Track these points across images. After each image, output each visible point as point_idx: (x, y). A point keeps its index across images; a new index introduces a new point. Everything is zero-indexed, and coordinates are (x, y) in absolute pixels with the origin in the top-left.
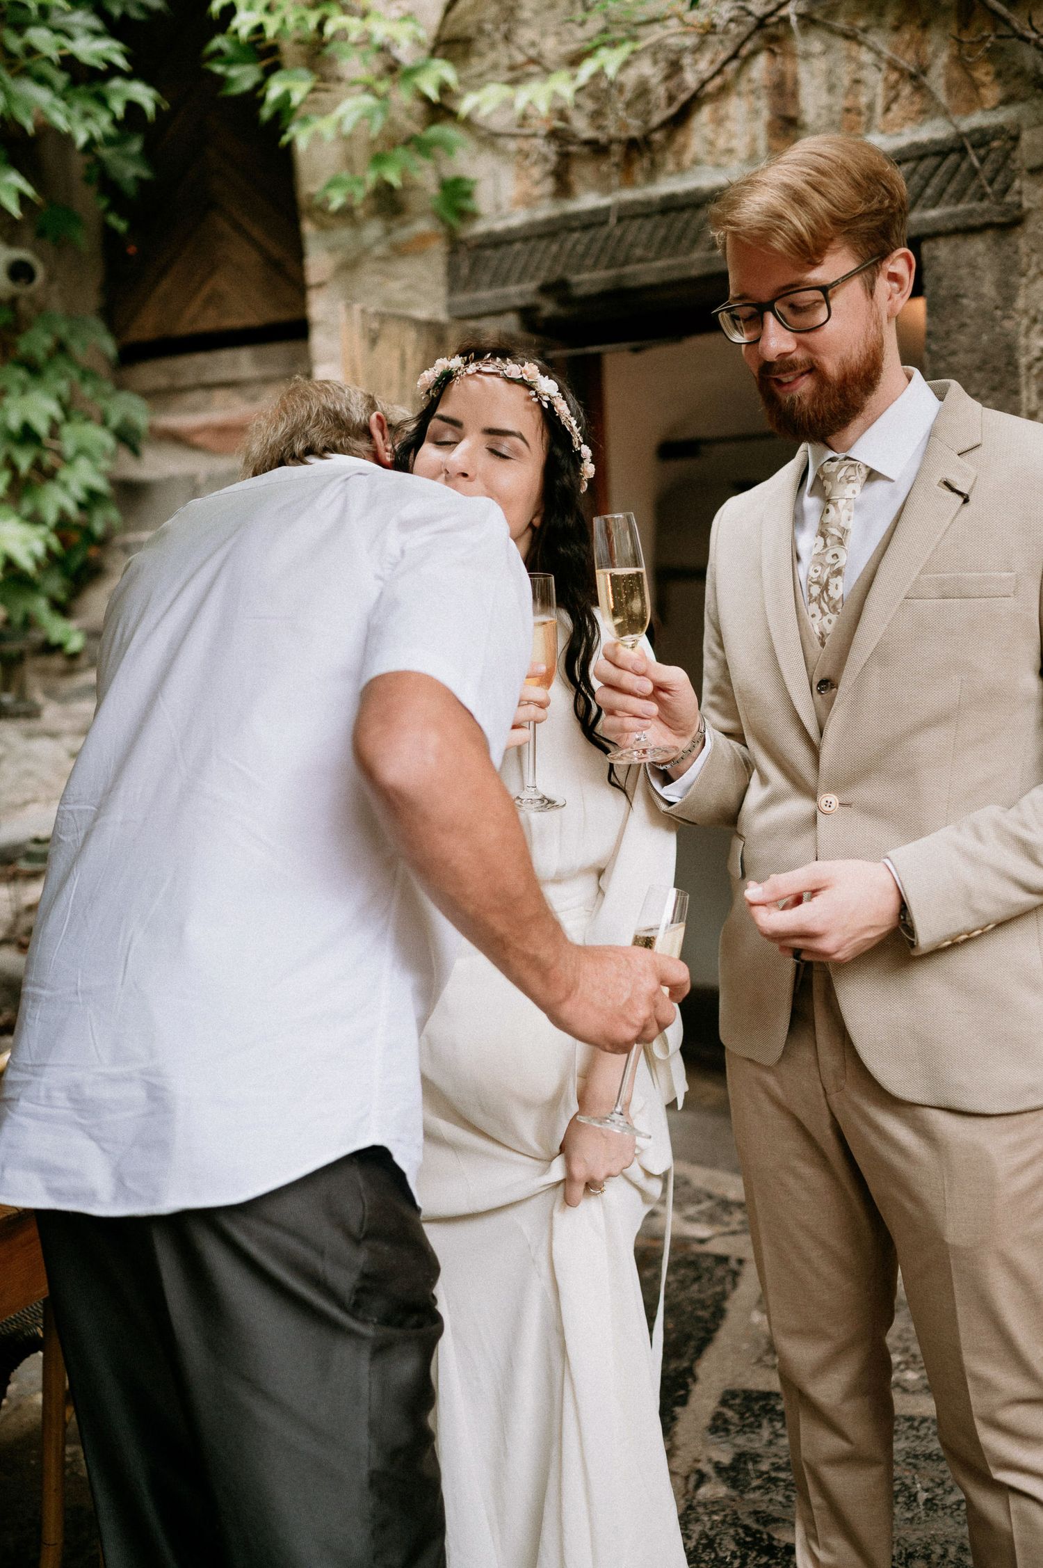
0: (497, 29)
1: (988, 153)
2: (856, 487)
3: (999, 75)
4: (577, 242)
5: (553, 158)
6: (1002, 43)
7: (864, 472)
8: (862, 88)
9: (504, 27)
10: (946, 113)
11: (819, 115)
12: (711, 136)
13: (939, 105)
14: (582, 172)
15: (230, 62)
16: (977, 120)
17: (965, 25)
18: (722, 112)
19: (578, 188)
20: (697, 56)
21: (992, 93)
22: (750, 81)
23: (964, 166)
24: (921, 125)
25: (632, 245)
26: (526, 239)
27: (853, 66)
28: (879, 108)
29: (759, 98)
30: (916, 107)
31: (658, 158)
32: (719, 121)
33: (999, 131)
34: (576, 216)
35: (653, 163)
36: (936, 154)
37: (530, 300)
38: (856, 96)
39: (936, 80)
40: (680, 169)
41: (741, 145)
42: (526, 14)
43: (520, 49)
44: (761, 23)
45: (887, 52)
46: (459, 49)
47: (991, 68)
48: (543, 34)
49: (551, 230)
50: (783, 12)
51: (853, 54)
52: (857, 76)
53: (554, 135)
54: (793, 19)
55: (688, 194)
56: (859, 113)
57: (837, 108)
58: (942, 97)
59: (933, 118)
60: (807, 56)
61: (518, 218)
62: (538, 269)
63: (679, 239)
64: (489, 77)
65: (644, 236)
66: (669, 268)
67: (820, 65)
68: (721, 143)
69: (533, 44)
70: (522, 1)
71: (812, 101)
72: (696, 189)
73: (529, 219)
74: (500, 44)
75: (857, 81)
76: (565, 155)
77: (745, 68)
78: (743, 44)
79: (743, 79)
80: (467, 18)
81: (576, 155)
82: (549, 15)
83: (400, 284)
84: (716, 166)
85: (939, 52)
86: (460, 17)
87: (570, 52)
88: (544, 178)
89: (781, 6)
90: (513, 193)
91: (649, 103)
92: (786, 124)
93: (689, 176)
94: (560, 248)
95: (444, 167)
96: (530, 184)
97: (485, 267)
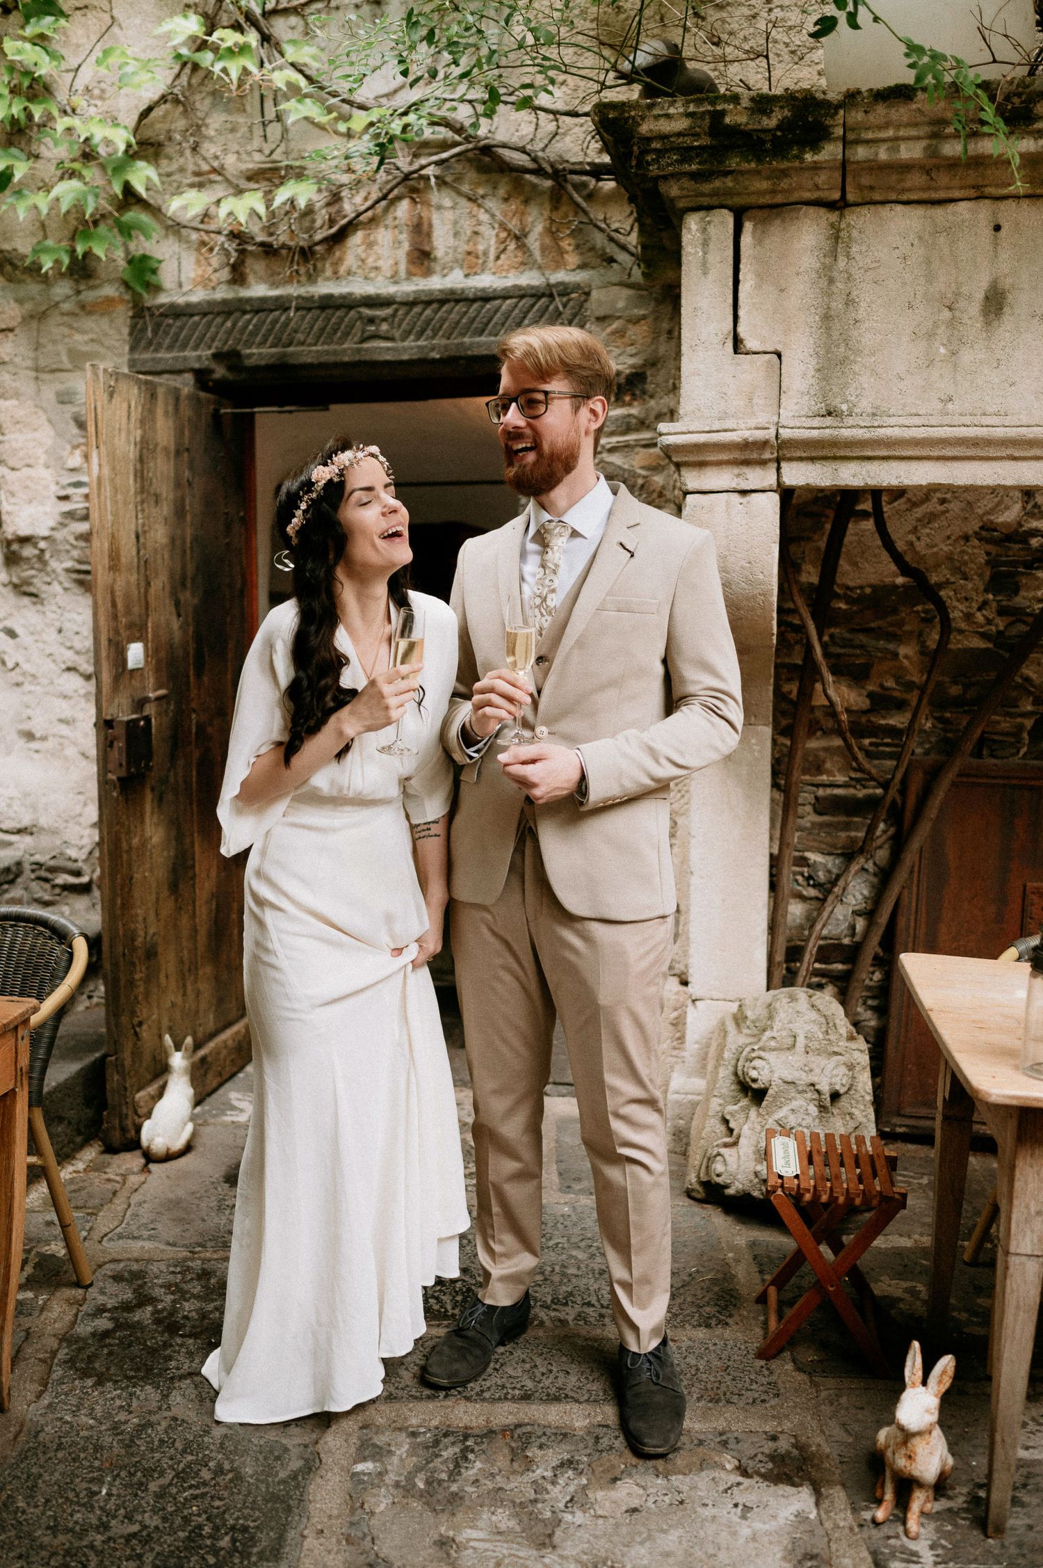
0: (185, 139)
1: (569, 300)
3: (577, 247)
4: (249, 321)
5: (234, 254)
6: (581, 227)
7: (570, 530)
8: (480, 239)
9: (192, 140)
10: (540, 268)
11: (447, 254)
12: (363, 256)
13: (535, 261)
14: (255, 267)
16: (560, 276)
17: (555, 208)
18: (372, 238)
19: (251, 278)
20: (354, 191)
21: (572, 259)
22: (395, 218)
23: (551, 307)
24: (522, 273)
25: (296, 331)
26: (205, 314)
27: (474, 221)
28: (492, 256)
29: (401, 233)
30: (519, 259)
31: (319, 265)
32: (370, 245)
33: (577, 287)
34: (249, 300)
35: (315, 269)
36: (532, 296)
37: (205, 363)
38: (476, 244)
39: (534, 241)
40: (336, 276)
41: (386, 265)
42: (211, 132)
43: (204, 159)
44: (407, 177)
45: (499, 216)
46: (151, 150)
47: (572, 242)
48: (225, 151)
49: (228, 309)
50: (423, 172)
51: (475, 212)
52: (476, 229)
53: (235, 235)
54: (433, 180)
55: (343, 297)
56: (477, 257)
57: (460, 250)
58: (537, 254)
59: (531, 269)
60: (439, 207)
61: (198, 296)
62: (213, 340)
63: (335, 331)
64: (177, 178)
65: (305, 325)
66: (327, 352)
67: (449, 215)
68: (370, 262)
69: (217, 157)
70: (208, 121)
71: (442, 242)
72: (350, 294)
73: (207, 298)
74: (188, 152)
75: (476, 233)
76: (242, 252)
77: (392, 209)
78: (391, 190)
79: (390, 216)
80: (158, 126)
81: (251, 252)
82: (230, 136)
83: (86, 338)
84: (366, 278)
85: (536, 223)
86: (152, 124)
87: (248, 170)
88: (222, 267)
89: (423, 167)
90: (192, 275)
91: (314, 221)
92: (422, 257)
93: (344, 283)
94: (234, 325)
95: (132, 246)
96: (210, 270)
97: (166, 333)
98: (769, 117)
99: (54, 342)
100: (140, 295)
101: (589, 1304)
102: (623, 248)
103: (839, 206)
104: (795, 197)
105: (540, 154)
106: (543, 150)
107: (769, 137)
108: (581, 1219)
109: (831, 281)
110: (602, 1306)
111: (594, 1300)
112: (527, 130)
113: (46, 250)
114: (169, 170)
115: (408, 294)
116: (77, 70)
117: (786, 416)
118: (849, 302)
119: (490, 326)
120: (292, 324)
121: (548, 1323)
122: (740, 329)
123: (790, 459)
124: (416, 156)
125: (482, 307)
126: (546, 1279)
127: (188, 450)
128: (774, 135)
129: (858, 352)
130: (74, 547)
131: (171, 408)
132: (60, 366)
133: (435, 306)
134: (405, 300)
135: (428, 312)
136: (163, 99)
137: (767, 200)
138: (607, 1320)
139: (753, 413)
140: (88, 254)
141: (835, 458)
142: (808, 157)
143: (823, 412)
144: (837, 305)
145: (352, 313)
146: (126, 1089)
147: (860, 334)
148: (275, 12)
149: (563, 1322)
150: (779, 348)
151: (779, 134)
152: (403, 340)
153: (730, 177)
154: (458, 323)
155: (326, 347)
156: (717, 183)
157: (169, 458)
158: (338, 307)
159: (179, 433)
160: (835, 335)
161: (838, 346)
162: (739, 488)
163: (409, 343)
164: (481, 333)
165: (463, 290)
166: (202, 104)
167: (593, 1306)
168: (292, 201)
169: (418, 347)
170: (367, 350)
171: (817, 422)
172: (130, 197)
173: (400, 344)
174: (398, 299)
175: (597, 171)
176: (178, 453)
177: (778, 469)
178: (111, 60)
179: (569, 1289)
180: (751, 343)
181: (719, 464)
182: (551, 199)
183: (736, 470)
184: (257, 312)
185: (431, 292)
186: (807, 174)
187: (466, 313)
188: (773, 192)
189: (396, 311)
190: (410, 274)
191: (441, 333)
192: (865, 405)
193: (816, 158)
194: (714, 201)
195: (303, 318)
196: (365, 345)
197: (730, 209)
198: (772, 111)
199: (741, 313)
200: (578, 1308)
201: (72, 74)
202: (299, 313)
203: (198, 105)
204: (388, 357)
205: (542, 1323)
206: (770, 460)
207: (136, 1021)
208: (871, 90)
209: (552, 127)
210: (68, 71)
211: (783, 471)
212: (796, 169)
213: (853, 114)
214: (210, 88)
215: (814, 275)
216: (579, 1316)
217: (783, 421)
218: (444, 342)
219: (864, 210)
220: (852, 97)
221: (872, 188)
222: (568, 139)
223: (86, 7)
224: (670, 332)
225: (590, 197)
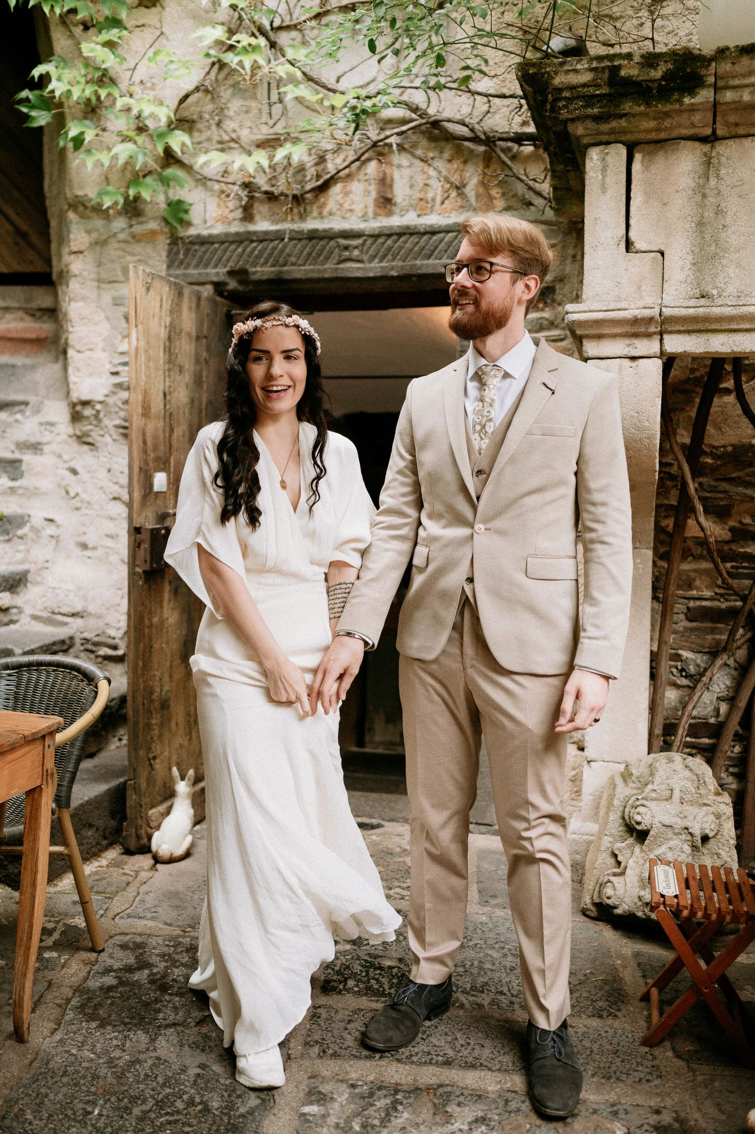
0: (212, 118)
2: (498, 379)
3: (503, 194)
4: (255, 248)
5: (245, 199)
6: (507, 179)
7: (503, 373)
8: (429, 189)
9: (217, 118)
10: (475, 209)
11: (404, 200)
12: (341, 201)
13: (471, 205)
14: (261, 208)
15: (33, 107)
17: (487, 166)
18: (348, 189)
19: (257, 217)
20: (335, 155)
21: (500, 203)
22: (366, 174)
24: (459, 214)
25: (289, 255)
26: (223, 243)
27: (425, 176)
28: (438, 201)
29: (370, 185)
30: (459, 204)
31: (308, 208)
32: (347, 194)
34: (255, 233)
35: (305, 210)
37: (222, 278)
38: (426, 193)
39: (471, 190)
40: (321, 216)
41: (358, 208)
42: (231, 113)
43: (226, 132)
44: (375, 145)
46: (187, 125)
47: (500, 191)
48: (241, 126)
49: (241, 239)
50: (387, 141)
51: (426, 170)
52: (427, 182)
53: (246, 185)
54: (395, 146)
55: (325, 231)
56: (427, 202)
57: (414, 197)
58: (473, 200)
59: (468, 211)
60: (399, 166)
61: (218, 229)
62: (228, 261)
63: (319, 255)
64: (205, 145)
65: (296, 251)
66: (312, 271)
67: (406, 172)
68: (347, 206)
69: (235, 131)
70: (229, 105)
71: (401, 192)
72: (331, 229)
73: (225, 231)
74: (214, 127)
75: (426, 185)
76: (251, 198)
77: (364, 167)
78: (363, 154)
79: (362, 173)
80: (193, 109)
81: (258, 198)
82: (245, 116)
83: (135, 259)
84: (343, 218)
85: (472, 177)
86: (189, 107)
87: (257, 140)
88: (236, 209)
89: (387, 137)
90: (214, 215)
91: (305, 176)
92: (386, 202)
93: (326, 221)
94: (244, 251)
95: (171, 193)
96: (227, 211)
97: (194, 256)
98: (656, 70)
99: (112, 261)
100: (176, 228)
101: (501, 993)
102: (539, 194)
103: (711, 139)
104: (675, 133)
105: (477, 127)
106: (478, 123)
107: (656, 85)
108: (496, 926)
109: (704, 196)
110: (512, 995)
111: (505, 990)
112: (466, 110)
113: (107, 193)
114: (199, 139)
115: (374, 229)
116: (135, 68)
117: (668, 299)
118: (719, 211)
119: (436, 252)
120: (287, 251)
121: (467, 1005)
122: (631, 234)
123: (671, 332)
124: (382, 129)
125: (430, 239)
126: (466, 971)
127: (206, 337)
128: (660, 84)
129: (726, 250)
130: (122, 409)
131: (194, 305)
132: (115, 279)
133: (395, 237)
134: (371, 233)
135: (389, 242)
136: (197, 89)
137: (653, 136)
138: (516, 1007)
139: (641, 297)
140: (137, 198)
141: (707, 331)
142: (687, 100)
143: (698, 295)
144: (709, 214)
145: (332, 243)
146: (141, 806)
147: (727, 236)
148: (280, 28)
149: (480, 1006)
150: (663, 248)
151: (663, 83)
152: (370, 261)
153: (624, 119)
154: (411, 250)
155: (312, 267)
156: (614, 124)
157: (191, 341)
158: (321, 239)
159: (200, 323)
160: (707, 237)
161: (710, 245)
162: (630, 355)
163: (375, 264)
164: (429, 257)
165: (416, 227)
166: (225, 93)
167: (505, 994)
168: (288, 157)
169: (382, 267)
170: (343, 269)
171: (693, 303)
172: (169, 157)
173: (368, 265)
174: (367, 233)
175: (519, 139)
176: (198, 338)
177: (661, 340)
178: (159, 58)
179: (485, 980)
180: (639, 244)
181: (614, 336)
182: (484, 159)
183: (627, 341)
184: (261, 241)
185: (391, 228)
186: (685, 115)
187: (418, 243)
188: (658, 130)
189: (365, 241)
190: (376, 215)
191: (398, 257)
192: (731, 289)
193: (693, 101)
194: (612, 138)
195: (295, 246)
196: (341, 266)
197: (624, 144)
198: (658, 65)
199: (632, 222)
200: (492, 996)
201: (131, 72)
202: (293, 242)
203: (222, 94)
204: (359, 274)
205: (462, 1006)
206: (655, 333)
207: (151, 756)
208: (738, 46)
209: (485, 108)
210: (128, 70)
211: (665, 341)
212: (676, 111)
213: (723, 65)
214: (231, 81)
215: (690, 192)
216: (493, 1002)
217: (665, 302)
218: (401, 264)
219: (731, 142)
220: (722, 52)
221: (737, 125)
222: (497, 116)
223: (143, 25)
224: (574, 256)
225: (514, 158)
